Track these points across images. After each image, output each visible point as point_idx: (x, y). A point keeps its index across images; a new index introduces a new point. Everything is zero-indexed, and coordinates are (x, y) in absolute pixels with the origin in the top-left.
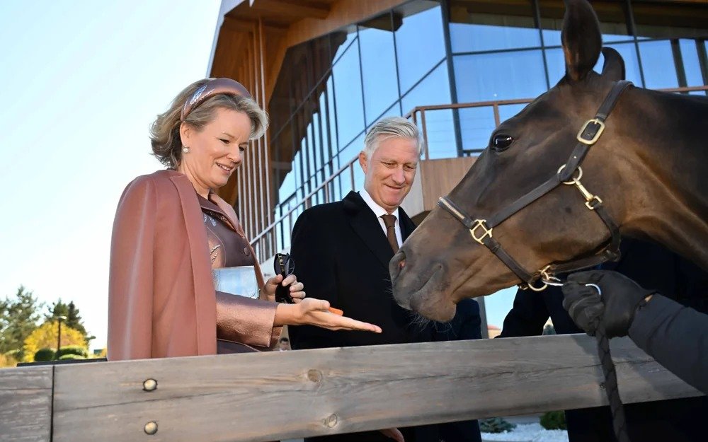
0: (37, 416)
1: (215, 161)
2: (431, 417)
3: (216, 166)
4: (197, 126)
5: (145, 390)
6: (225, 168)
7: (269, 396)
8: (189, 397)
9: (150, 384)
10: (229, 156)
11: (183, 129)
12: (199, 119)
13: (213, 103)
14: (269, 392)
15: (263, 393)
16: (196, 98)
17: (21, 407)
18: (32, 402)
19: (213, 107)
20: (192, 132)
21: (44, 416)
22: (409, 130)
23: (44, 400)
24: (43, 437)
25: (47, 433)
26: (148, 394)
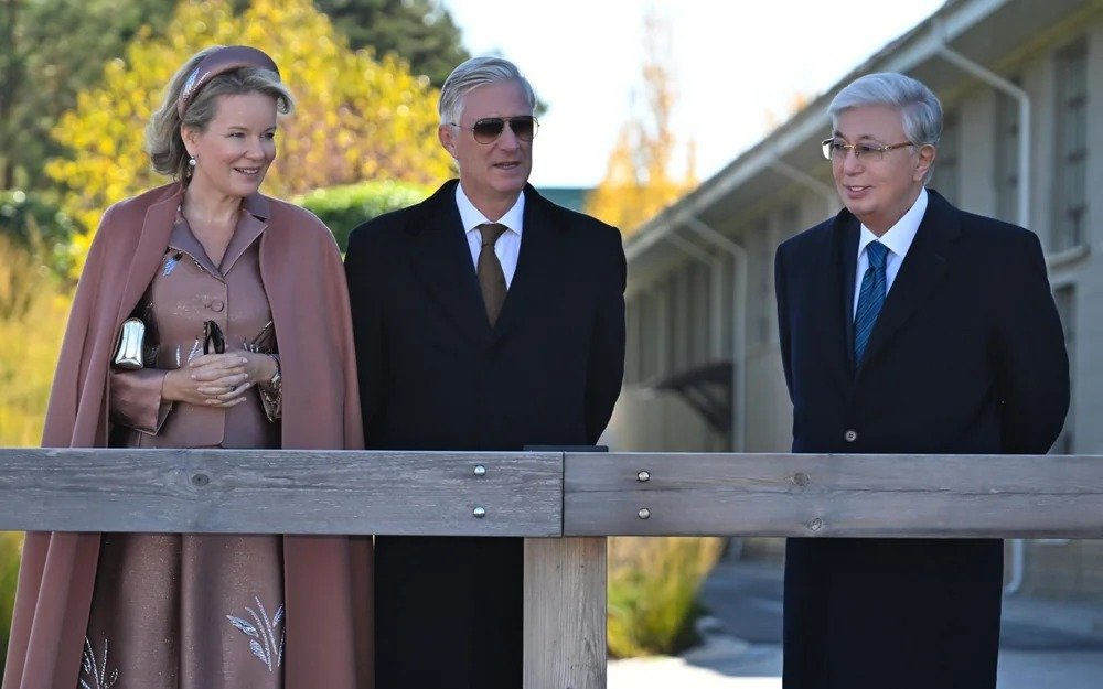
0: (552, 494)
1: (232, 166)
2: (920, 531)
3: (234, 172)
4: (200, 126)
5: (639, 480)
6: (249, 171)
7: (754, 495)
8: (678, 490)
9: (644, 476)
10: (248, 155)
11: (184, 134)
12: (198, 118)
13: (209, 94)
14: (754, 492)
15: (748, 492)
16: (189, 88)
17: (539, 485)
18: (549, 482)
19: (212, 97)
20: (196, 136)
21: (557, 495)
22: (502, 69)
23: (557, 481)
24: (557, 512)
25: (560, 509)
26: (643, 484)
